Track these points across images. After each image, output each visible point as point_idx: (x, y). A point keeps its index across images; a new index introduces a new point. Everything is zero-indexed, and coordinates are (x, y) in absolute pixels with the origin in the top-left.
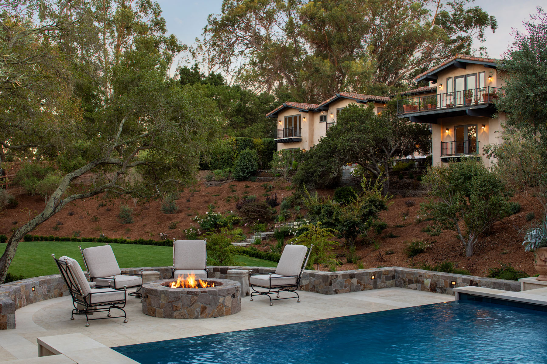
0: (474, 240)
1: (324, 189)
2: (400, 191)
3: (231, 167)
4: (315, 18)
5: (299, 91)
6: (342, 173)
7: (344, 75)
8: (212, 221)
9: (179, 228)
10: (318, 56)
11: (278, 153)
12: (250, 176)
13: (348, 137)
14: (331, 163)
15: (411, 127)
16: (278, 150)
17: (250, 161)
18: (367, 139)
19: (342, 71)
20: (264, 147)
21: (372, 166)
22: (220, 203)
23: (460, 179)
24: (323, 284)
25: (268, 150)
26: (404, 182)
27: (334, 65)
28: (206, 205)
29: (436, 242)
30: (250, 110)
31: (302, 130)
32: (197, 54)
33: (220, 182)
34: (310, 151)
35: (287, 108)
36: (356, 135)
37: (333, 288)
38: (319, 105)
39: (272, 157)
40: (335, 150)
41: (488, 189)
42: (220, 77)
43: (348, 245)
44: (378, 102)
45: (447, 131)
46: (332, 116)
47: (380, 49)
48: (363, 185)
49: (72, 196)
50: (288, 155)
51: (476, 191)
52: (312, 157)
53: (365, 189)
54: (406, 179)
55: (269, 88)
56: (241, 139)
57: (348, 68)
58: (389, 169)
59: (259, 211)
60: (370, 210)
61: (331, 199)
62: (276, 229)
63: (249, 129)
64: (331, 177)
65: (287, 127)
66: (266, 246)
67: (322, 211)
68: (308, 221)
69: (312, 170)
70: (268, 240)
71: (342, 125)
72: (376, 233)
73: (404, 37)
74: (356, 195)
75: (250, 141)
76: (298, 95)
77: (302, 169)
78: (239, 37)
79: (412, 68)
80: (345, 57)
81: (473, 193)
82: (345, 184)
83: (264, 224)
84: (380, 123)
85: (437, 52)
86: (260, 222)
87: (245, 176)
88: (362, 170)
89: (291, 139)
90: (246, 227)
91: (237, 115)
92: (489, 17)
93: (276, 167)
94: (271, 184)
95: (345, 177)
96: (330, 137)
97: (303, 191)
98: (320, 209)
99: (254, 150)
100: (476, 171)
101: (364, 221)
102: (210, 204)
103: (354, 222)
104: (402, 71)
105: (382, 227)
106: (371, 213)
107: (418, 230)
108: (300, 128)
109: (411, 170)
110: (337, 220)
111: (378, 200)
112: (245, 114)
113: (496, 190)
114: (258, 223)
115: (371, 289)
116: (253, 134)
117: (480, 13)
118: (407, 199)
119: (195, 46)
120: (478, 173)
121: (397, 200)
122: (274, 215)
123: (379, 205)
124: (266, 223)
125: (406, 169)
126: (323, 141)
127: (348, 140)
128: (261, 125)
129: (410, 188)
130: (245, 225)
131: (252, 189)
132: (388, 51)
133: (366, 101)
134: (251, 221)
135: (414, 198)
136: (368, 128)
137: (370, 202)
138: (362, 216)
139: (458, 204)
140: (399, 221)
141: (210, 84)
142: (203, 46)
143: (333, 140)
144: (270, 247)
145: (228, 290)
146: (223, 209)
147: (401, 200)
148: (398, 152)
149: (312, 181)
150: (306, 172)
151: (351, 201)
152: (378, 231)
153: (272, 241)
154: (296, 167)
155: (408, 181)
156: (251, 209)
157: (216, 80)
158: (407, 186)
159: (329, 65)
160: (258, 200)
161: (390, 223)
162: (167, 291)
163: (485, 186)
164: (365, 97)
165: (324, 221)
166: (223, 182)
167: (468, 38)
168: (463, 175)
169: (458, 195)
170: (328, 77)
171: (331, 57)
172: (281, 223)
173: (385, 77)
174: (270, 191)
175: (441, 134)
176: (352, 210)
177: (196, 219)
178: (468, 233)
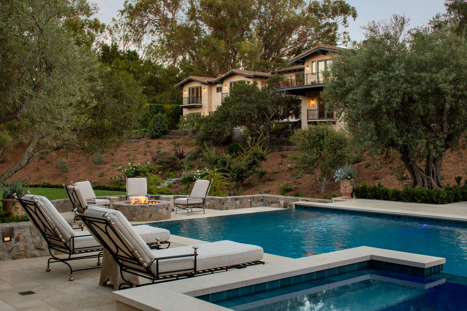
0: (326, 182)
1: (219, 145)
2: (277, 146)
3: (147, 128)
4: (213, 6)
5: (199, 66)
6: (233, 133)
7: (236, 53)
8: (134, 170)
9: (106, 176)
10: (215, 37)
11: (184, 117)
12: (162, 135)
13: (237, 106)
14: (225, 126)
15: (286, 98)
16: (184, 115)
17: (161, 123)
18: (252, 107)
19: (235, 50)
20: (172, 112)
21: (256, 127)
22: (139, 156)
23: (316, 138)
24: (219, 204)
25: (175, 114)
26: (280, 140)
27: (228, 44)
28: (128, 158)
29: (301, 183)
30: (160, 81)
31: (203, 99)
32: (113, 31)
33: (137, 140)
34: (209, 116)
35: (190, 81)
36: (244, 105)
37: (225, 206)
38: (216, 79)
39: (179, 119)
40: (228, 116)
41: (335, 145)
42: (135, 53)
43: (237, 187)
44: (261, 77)
45: (312, 101)
46: (226, 88)
47: (265, 32)
48: (249, 142)
49: (40, 151)
50: (192, 119)
51: (327, 146)
52: (210, 121)
53: (250, 146)
54: (282, 137)
55: (175, 62)
56: (154, 105)
57: (239, 47)
58: (269, 130)
59: (170, 162)
60: (254, 161)
61: (225, 153)
62: (183, 175)
63: (159, 97)
64: (225, 136)
65: (191, 96)
66: (176, 188)
67: (218, 161)
68: (208, 170)
69: (211, 131)
70: (178, 184)
71: (233, 97)
72: (259, 178)
73: (283, 23)
74: (244, 149)
75: (161, 107)
76: (199, 69)
77: (203, 130)
78: (150, 20)
79: (290, 48)
80: (237, 38)
81: (325, 148)
82: (236, 141)
83: (174, 172)
84: (263, 95)
85: (310, 35)
86: (171, 171)
87: (158, 135)
88: (249, 130)
89: (194, 105)
90: (160, 174)
91: (150, 85)
92: (350, 8)
93: (182, 128)
94: (178, 141)
95: (235, 136)
96: (224, 106)
97: (204, 147)
98: (217, 160)
99: (165, 114)
100: (327, 133)
101: (250, 169)
102: (131, 157)
103: (242, 170)
104: (283, 49)
105: (263, 174)
106: (254, 163)
107: (289, 175)
108: (201, 97)
109: (287, 130)
110: (229, 168)
111: (260, 154)
112: (156, 84)
113: (341, 146)
114: (170, 172)
115: (248, 207)
116: (163, 100)
117: (344, 4)
118: (282, 153)
119: (112, 25)
120: (329, 134)
121: (275, 153)
122: (182, 165)
123: (260, 157)
124: (175, 171)
125: (283, 130)
126: (219, 108)
127: (238, 108)
128: (169, 93)
129: (285, 144)
130: (160, 173)
131: (163, 145)
132: (271, 34)
133: (252, 77)
134: (164, 170)
135: (287, 152)
136: (253, 99)
137: (254, 154)
138: (248, 165)
139: (315, 156)
140: (276, 169)
141: (127, 59)
142: (119, 25)
143: (226, 108)
144: (179, 189)
145: (164, 205)
146: (142, 161)
147: (278, 153)
148: (276, 117)
149: (211, 139)
150: (206, 132)
151: (240, 154)
152: (260, 176)
153: (180, 185)
154: (198, 127)
155: (283, 139)
156: (164, 160)
157: (133, 56)
158: (283, 143)
159: (224, 44)
160: (169, 154)
161: (269, 170)
162: (129, 206)
163: (333, 143)
164: (252, 73)
165: (220, 169)
166: (140, 139)
167: (335, 24)
168: (318, 135)
169: (315, 150)
170: (223, 54)
171: (226, 37)
172: (187, 171)
173: (269, 55)
174: (178, 146)
175: (308, 104)
176: (241, 161)
177: (120, 169)
178: (323, 176)
